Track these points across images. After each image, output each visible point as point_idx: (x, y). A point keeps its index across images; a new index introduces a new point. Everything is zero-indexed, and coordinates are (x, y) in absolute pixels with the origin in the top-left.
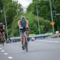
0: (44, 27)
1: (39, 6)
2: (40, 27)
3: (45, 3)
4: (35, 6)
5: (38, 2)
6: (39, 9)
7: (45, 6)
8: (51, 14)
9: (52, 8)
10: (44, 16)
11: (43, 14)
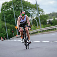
0: (10, 30)
1: (6, 15)
2: (7, 30)
3: (10, 12)
4: (3, 15)
5: (5, 12)
6: (6, 17)
7: (10, 14)
8: (14, 20)
9: (15, 16)
10: (10, 22)
11: (9, 21)
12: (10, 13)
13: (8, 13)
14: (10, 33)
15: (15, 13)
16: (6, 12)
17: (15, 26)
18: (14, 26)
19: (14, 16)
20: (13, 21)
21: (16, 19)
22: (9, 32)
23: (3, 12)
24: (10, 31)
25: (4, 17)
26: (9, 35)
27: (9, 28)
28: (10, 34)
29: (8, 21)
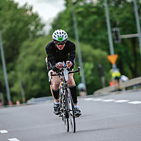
0: (92, 66)
1: (80, 19)
2: (83, 66)
3: (94, 10)
4: (72, 17)
5: (77, 8)
6: (80, 24)
9: (111, 21)
11: (91, 36)
12: (94, 13)
13: (88, 12)
14: (91, 75)
15: (111, 12)
16: (81, 9)
17: (109, 54)
18: (105, 53)
19: (104, 24)
20: (103, 37)
21: (112, 32)
22: (89, 72)
23: (72, 8)
24: (93, 70)
25: (75, 26)
26: (89, 82)
27: (90, 58)
28: (92, 78)
29: (85, 36)
